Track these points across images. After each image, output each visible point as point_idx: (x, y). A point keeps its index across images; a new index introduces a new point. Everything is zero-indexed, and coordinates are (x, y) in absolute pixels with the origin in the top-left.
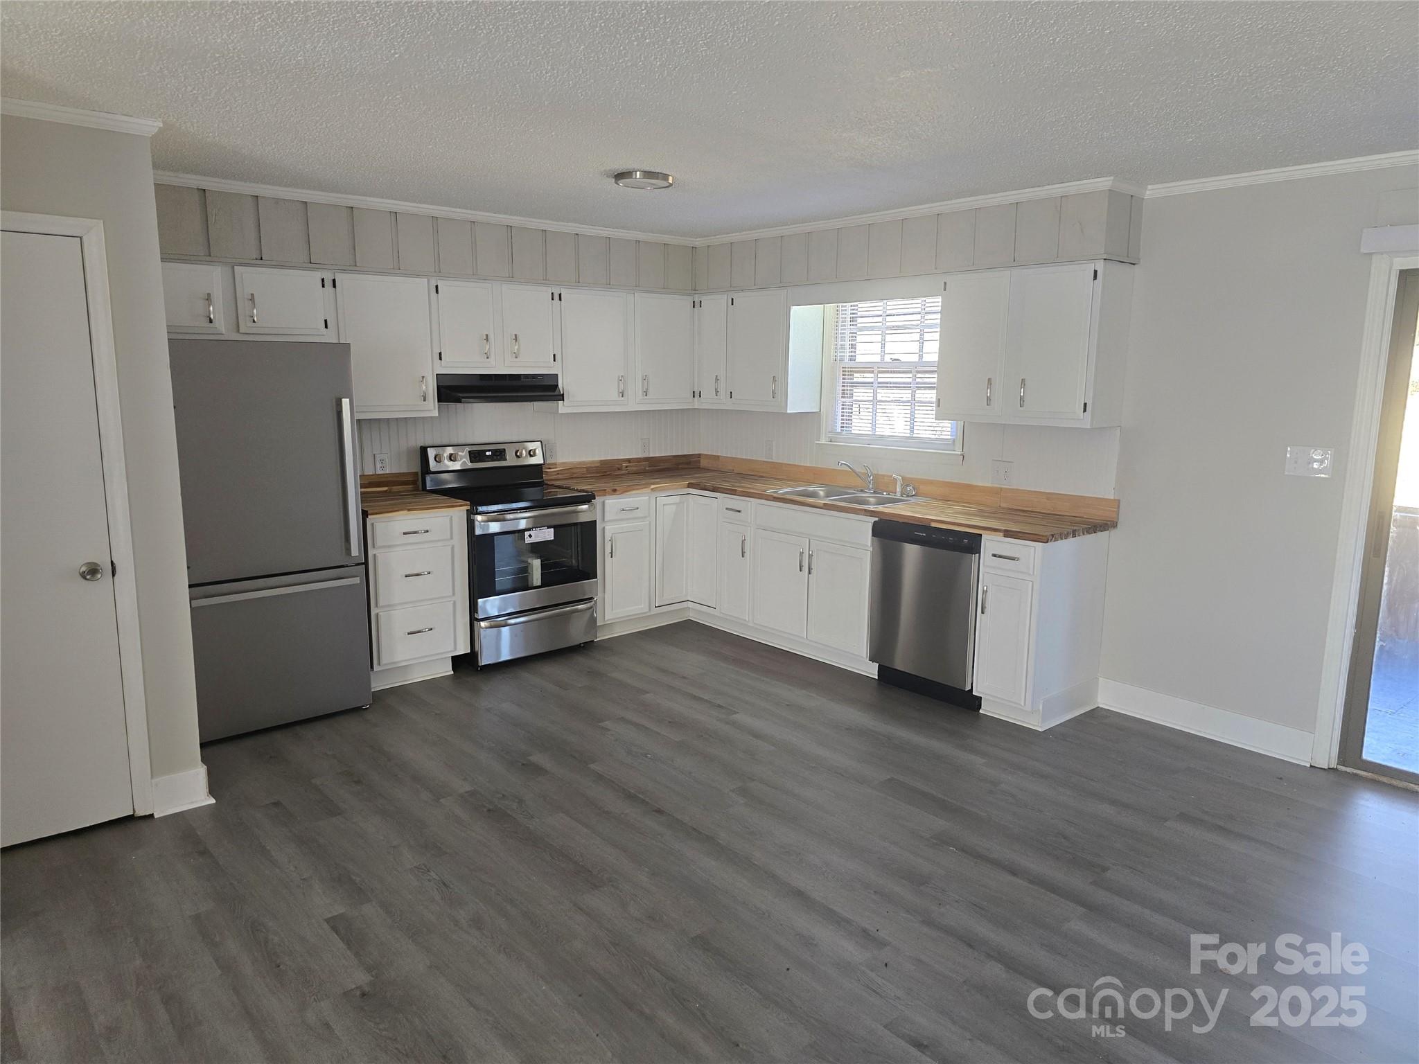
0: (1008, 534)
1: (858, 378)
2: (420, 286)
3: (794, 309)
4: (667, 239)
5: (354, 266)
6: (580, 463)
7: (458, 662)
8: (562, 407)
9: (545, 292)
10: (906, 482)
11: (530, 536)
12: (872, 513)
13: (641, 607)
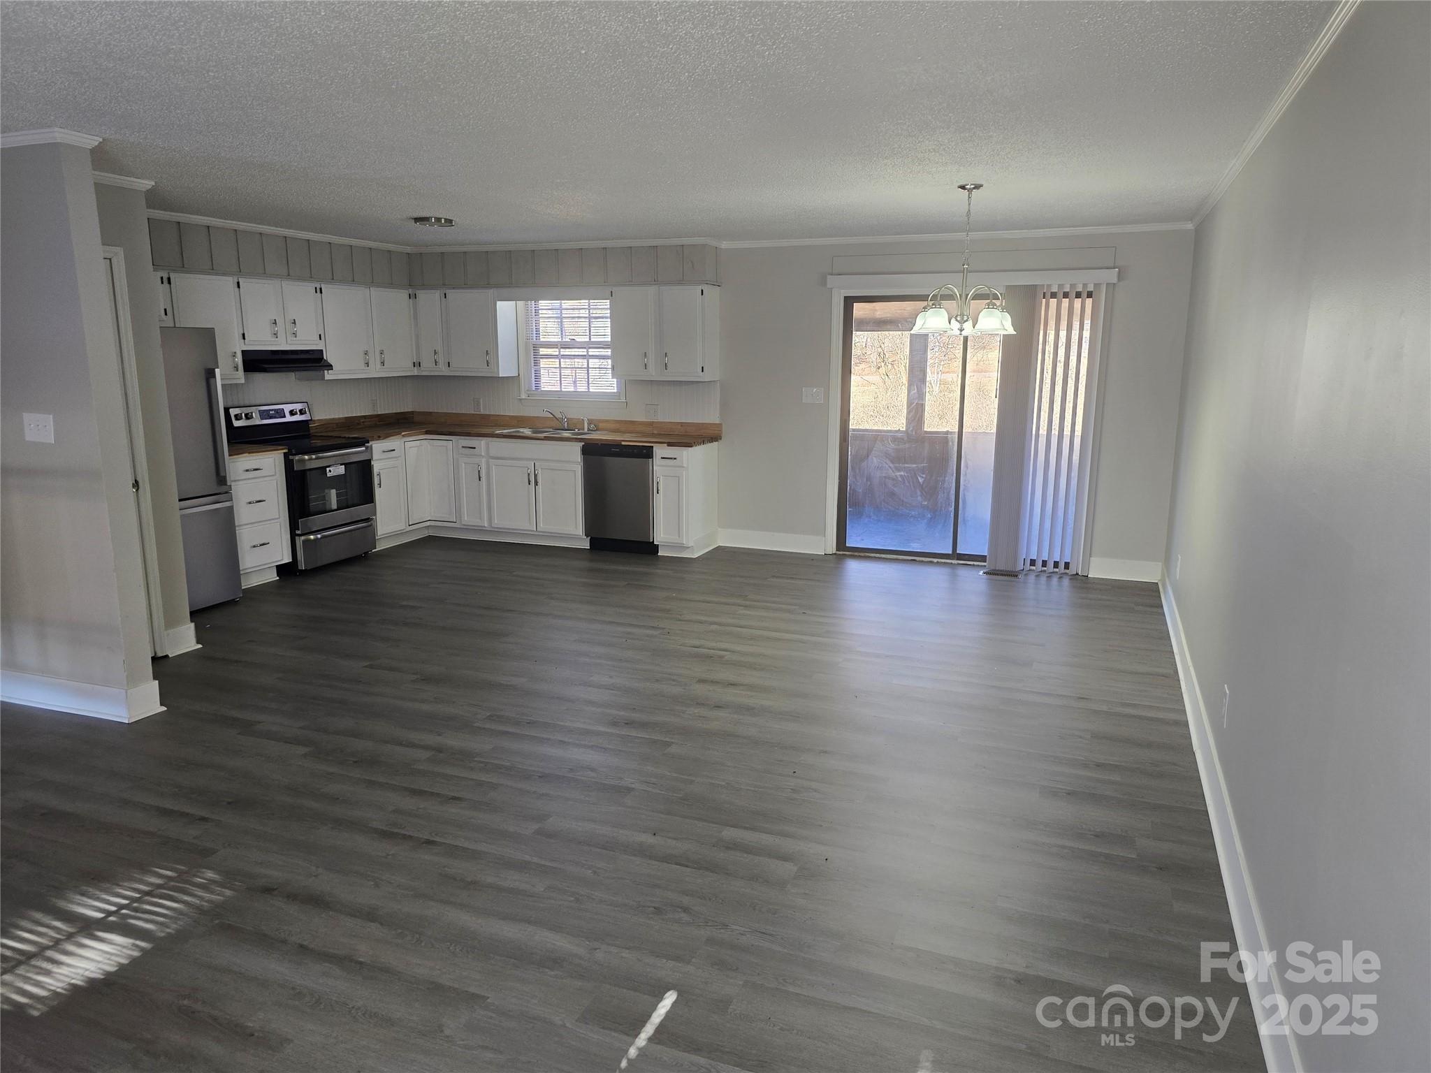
0: (670, 444)
1: (543, 351)
2: (229, 281)
3: (499, 303)
4: (391, 247)
5: (183, 268)
6: (331, 419)
7: (281, 569)
8: (329, 375)
9: (310, 287)
10: (590, 422)
11: (330, 471)
12: (581, 440)
13: (401, 526)
